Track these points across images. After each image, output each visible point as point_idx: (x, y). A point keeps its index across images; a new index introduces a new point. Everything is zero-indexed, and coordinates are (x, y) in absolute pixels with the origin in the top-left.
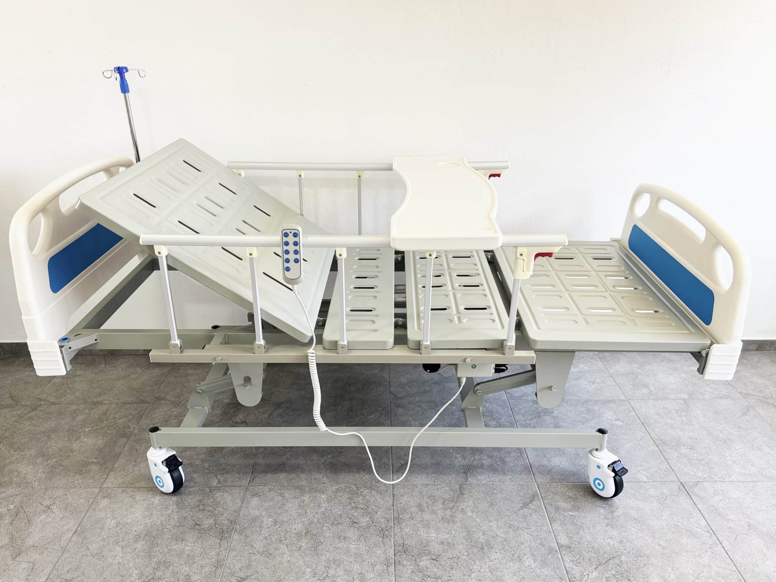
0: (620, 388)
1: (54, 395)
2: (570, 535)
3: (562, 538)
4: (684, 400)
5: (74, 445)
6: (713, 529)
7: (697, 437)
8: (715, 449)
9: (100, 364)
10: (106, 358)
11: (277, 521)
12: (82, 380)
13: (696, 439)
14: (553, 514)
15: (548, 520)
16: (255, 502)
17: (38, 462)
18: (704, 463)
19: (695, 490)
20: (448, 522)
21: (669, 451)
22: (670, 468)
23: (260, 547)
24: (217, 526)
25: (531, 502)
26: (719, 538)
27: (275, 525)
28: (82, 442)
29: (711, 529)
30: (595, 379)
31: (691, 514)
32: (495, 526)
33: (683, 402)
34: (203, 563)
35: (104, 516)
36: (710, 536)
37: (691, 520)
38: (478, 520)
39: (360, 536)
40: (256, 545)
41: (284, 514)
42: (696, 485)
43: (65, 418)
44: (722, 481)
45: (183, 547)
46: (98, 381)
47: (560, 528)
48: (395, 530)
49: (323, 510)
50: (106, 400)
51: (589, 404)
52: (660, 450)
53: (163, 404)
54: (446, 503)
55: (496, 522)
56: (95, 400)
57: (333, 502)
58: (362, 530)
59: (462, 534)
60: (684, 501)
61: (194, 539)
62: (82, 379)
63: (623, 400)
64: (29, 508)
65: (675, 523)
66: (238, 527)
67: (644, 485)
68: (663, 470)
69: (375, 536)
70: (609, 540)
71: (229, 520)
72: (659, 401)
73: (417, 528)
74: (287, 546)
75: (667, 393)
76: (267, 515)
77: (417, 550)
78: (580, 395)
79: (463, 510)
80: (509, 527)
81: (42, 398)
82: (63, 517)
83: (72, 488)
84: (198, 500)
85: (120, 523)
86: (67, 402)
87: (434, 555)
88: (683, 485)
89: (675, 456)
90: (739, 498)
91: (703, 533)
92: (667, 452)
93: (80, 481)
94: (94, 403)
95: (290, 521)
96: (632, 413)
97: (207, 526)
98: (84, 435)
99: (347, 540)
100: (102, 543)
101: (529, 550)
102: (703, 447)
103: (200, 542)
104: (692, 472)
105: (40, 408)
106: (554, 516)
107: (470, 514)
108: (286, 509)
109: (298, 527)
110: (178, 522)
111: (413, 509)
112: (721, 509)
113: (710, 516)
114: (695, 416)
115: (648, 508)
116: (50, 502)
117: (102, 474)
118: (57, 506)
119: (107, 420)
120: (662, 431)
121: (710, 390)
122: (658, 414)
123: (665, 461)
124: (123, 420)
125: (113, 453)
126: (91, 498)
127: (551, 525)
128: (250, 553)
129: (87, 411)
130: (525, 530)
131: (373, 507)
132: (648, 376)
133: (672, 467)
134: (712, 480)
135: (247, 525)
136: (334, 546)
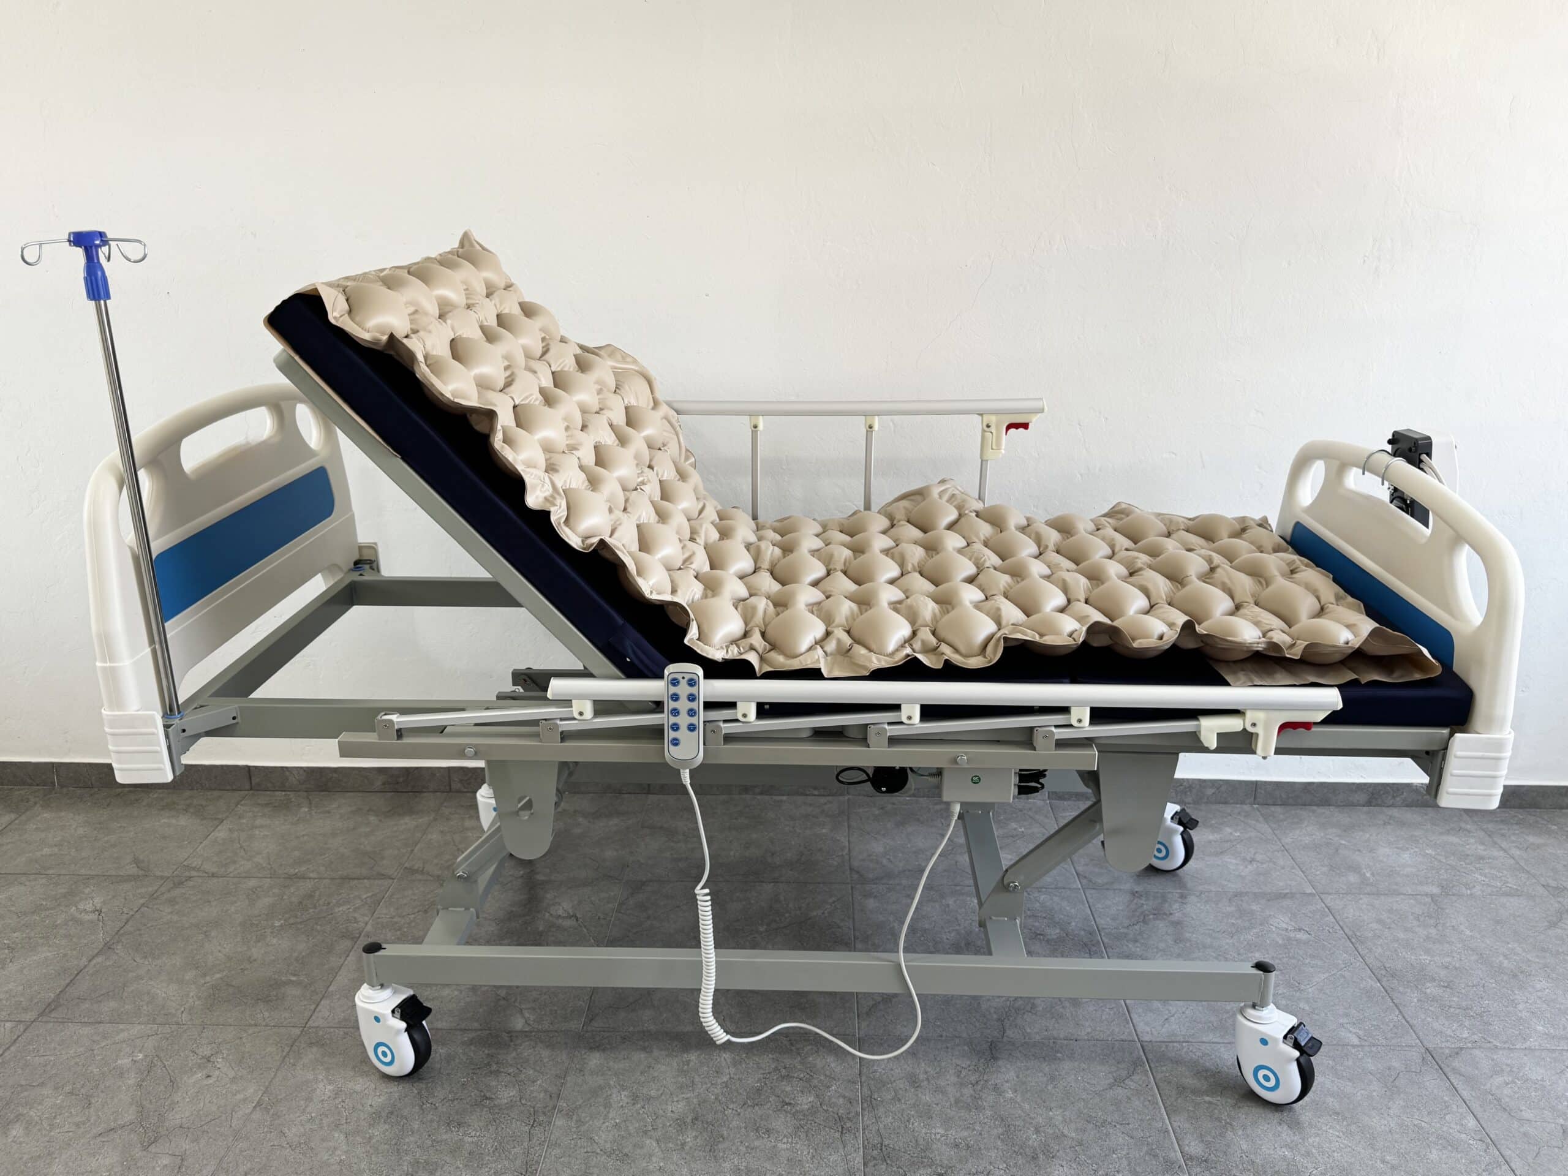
0: (1303, 872)
1: (215, 859)
2: (1207, 1139)
3: (1192, 1144)
4: (1432, 896)
5: (253, 950)
6: (1491, 1136)
7: (1457, 965)
8: (1494, 988)
9: (299, 806)
10: (310, 797)
11: (637, 1096)
12: (267, 836)
13: (1456, 969)
14: (1173, 1099)
15: (1163, 1110)
16: (595, 1061)
17: (187, 978)
18: (1472, 1014)
19: (1456, 1064)
20: (968, 1108)
21: (1401, 989)
22: (1404, 1021)
23: (606, 1141)
24: (523, 1102)
25: (1129, 1076)
26: (1503, 1152)
27: (634, 1104)
28: (268, 945)
29: (1488, 1136)
30: (1255, 853)
31: (1447, 1107)
32: (1060, 1118)
33: (1428, 900)
34: (499, 1166)
35: (312, 1077)
36: (1484, 1147)
37: (1448, 1117)
38: (1027, 1106)
39: (797, 1128)
40: (600, 1137)
41: (652, 1083)
42: (1457, 1053)
43: (235, 902)
44: (1509, 1048)
45: (461, 1137)
46: (297, 837)
47: (1187, 1125)
48: (865, 1119)
49: (725, 1079)
50: (313, 871)
51: (1242, 900)
52: (1383, 988)
53: (420, 880)
54: (964, 1073)
55: (1061, 1110)
56: (292, 871)
57: (744, 1066)
58: (802, 1117)
59: (996, 1131)
60: (1432, 1082)
61: (481, 1124)
62: (266, 833)
63: (1310, 894)
64: (171, 1060)
65: (1416, 1122)
66: (565, 1105)
67: (1353, 1051)
68: (1391, 1025)
69: (827, 1129)
70: (1283, 1149)
71: (546, 1091)
72: (1382, 897)
73: (907, 1118)
74: (658, 1141)
75: (1397, 884)
76: (619, 1085)
77: (908, 1156)
78: (1226, 883)
79: (996, 1089)
80: (1087, 1121)
81: (194, 865)
82: (234, 1078)
83: (251, 1025)
84: (488, 1054)
85: (341, 1091)
86: (239, 873)
87: (941, 1166)
88: (1429, 1052)
89: (1415, 1000)
90: (1543, 1080)
91: (1472, 1142)
92: (1399, 992)
93: (267, 1014)
94: (290, 877)
95: (663, 1097)
96: (1327, 919)
97: (506, 1101)
98: (272, 933)
99: (771, 1135)
100: (308, 1126)
101: (1125, 1162)
102: (1470, 984)
103: (492, 1129)
104: (1449, 1030)
105: (191, 883)
106: (1175, 1103)
107: (1010, 1094)
108: (656, 1074)
109: (677, 1107)
110: (450, 1093)
111: (901, 1084)
112: (1507, 1100)
113: (1485, 1111)
114: (1453, 926)
115: (1362, 1095)
116: (211, 1049)
117: (306, 1003)
118: (223, 1058)
119: (315, 907)
120: (1388, 953)
121: (1483, 879)
122: (1380, 921)
123: (1395, 1007)
124: (345, 908)
125: (326, 967)
126: (286, 1044)
127: (1169, 1118)
128: (587, 1152)
129: (276, 891)
130: (1118, 1126)
131: (822, 1078)
132: (1359, 850)
133: (1409, 1019)
134: (1488, 1045)
135: (581, 1101)
136: (746, 1144)
